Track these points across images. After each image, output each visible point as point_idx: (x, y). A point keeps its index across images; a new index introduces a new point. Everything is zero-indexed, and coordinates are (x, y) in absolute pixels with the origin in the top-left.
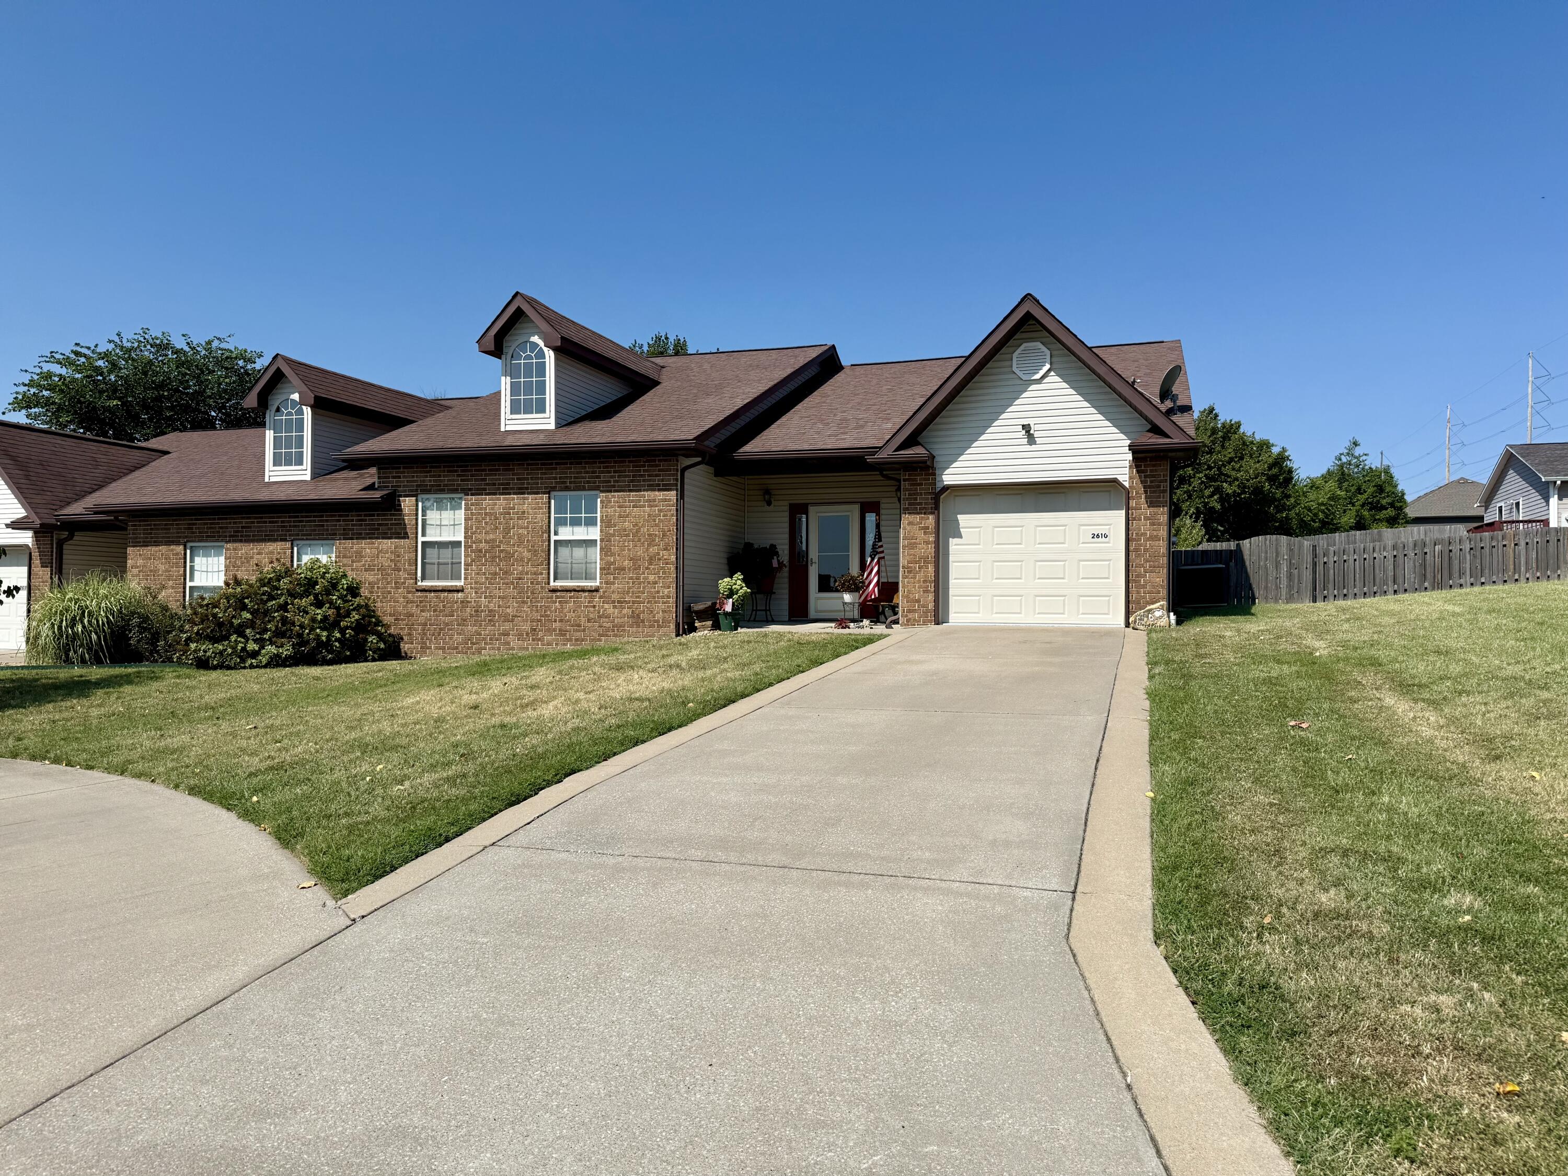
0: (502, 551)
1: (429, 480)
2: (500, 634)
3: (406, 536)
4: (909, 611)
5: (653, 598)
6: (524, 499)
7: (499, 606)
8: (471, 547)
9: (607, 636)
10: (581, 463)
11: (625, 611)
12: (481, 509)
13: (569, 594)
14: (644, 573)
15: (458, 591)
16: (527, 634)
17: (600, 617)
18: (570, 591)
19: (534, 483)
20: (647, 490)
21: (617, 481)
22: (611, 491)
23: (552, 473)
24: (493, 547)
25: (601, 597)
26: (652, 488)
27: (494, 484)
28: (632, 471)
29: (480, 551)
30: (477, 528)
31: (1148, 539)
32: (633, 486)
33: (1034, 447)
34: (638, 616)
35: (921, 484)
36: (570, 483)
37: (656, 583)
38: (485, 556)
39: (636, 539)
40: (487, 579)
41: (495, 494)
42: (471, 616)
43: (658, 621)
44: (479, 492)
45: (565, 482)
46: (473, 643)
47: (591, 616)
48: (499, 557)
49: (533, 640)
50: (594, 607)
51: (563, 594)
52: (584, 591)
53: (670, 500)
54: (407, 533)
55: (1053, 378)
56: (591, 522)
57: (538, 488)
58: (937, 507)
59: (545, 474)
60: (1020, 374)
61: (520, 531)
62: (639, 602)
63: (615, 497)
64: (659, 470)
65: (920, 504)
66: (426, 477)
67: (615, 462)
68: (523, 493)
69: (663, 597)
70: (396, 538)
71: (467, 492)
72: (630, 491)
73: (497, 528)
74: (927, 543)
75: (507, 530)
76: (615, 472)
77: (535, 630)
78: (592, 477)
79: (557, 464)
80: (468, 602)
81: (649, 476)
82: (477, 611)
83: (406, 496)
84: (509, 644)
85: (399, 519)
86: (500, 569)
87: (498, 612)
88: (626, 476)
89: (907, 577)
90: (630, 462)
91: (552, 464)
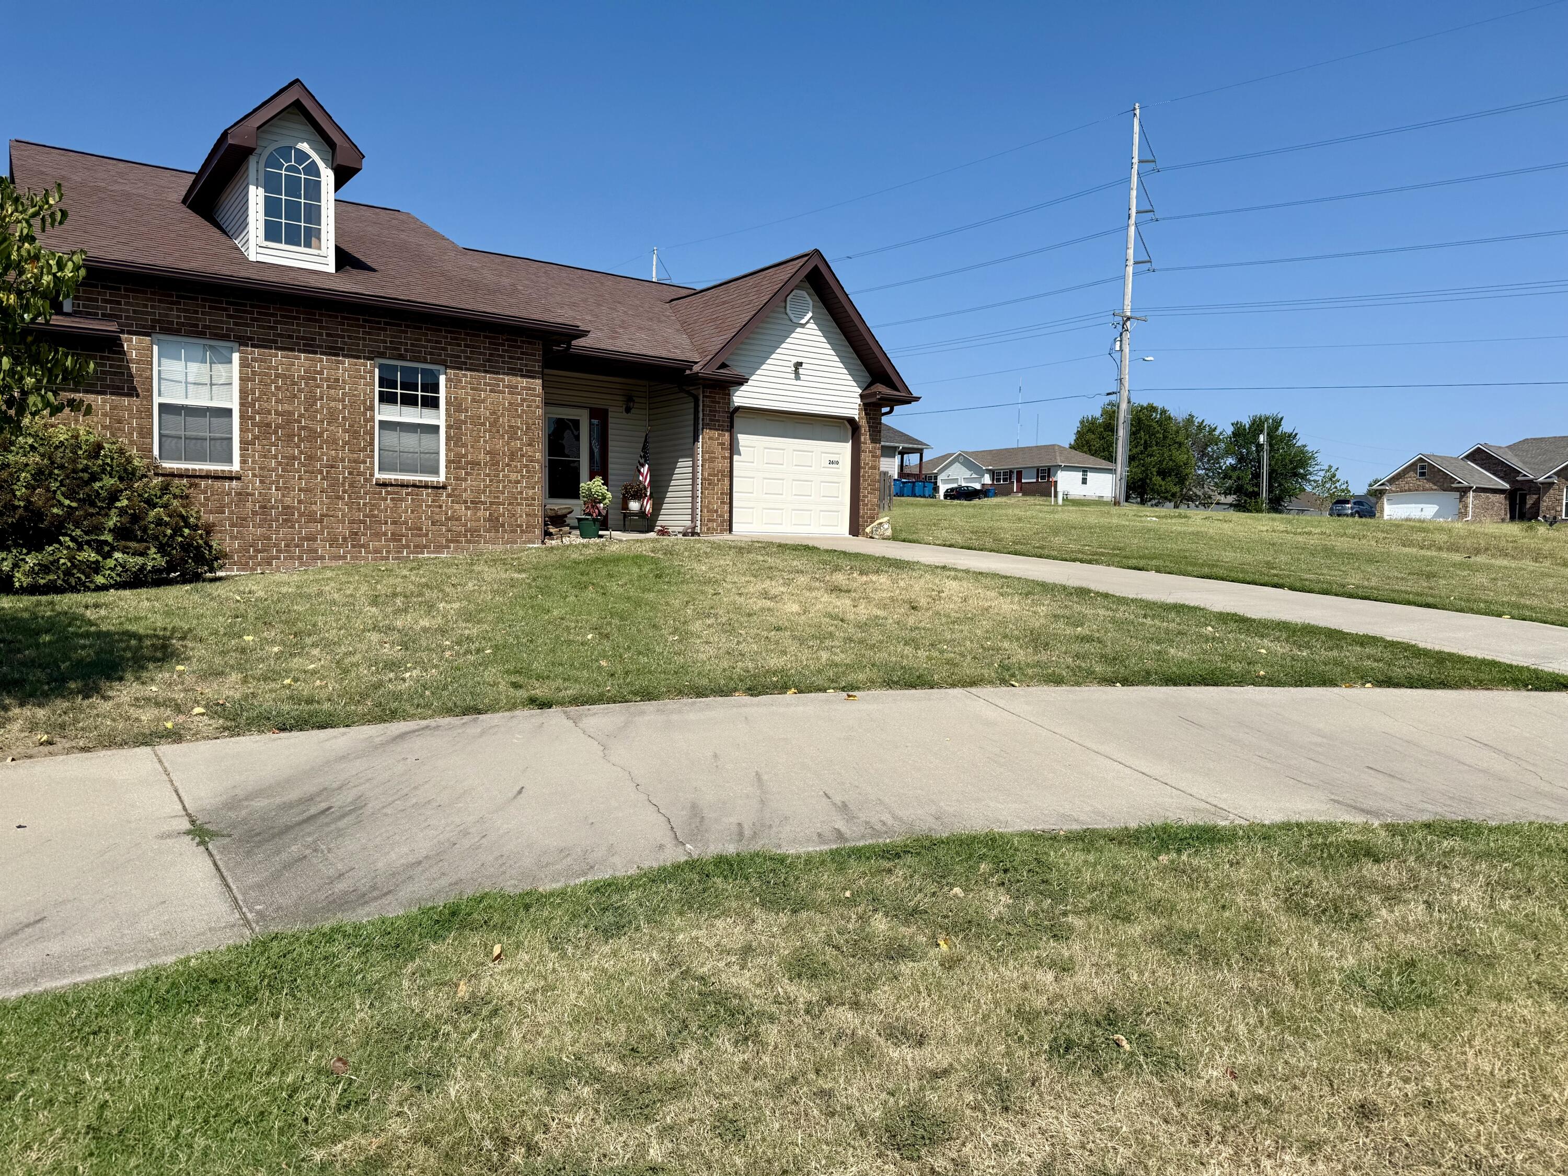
0: (304, 428)
1: (175, 316)
2: (302, 539)
3: (132, 392)
4: (709, 520)
5: (513, 500)
6: (338, 362)
7: (300, 502)
8: (253, 418)
9: (458, 542)
10: (421, 328)
11: (480, 513)
12: (269, 368)
13: (404, 491)
14: (503, 470)
15: (231, 479)
16: (345, 539)
17: (448, 519)
18: (407, 486)
19: (352, 344)
20: (508, 374)
21: (469, 358)
22: (461, 369)
23: (379, 335)
24: (289, 422)
25: (449, 496)
26: (513, 372)
27: (291, 337)
28: (489, 349)
29: (268, 425)
30: (263, 393)
31: (870, 468)
32: (490, 366)
33: (798, 383)
34: (497, 519)
35: (719, 403)
36: (406, 350)
37: (518, 482)
38: (276, 433)
39: (494, 430)
40: (280, 464)
41: (292, 350)
42: (255, 513)
43: (520, 526)
44: (264, 344)
45: (399, 349)
46: (257, 551)
47: (437, 517)
48: (299, 435)
49: (353, 546)
50: (441, 507)
51: (396, 489)
52: (426, 487)
53: (534, 390)
54: (135, 389)
55: (812, 325)
56: (432, 403)
57: (358, 351)
58: (732, 426)
59: (369, 333)
60: (792, 316)
61: (333, 404)
62: (499, 504)
63: (467, 377)
64: (522, 353)
65: (718, 421)
66: (172, 309)
67: (467, 334)
68: (337, 355)
69: (527, 499)
70: (112, 394)
71: (243, 341)
72: (486, 372)
73: (295, 396)
74: (724, 458)
75: (311, 400)
76: (466, 346)
77: (356, 534)
78: (436, 348)
79: (386, 323)
80: (248, 494)
81: (510, 357)
82: (265, 507)
83: (130, 333)
84: (316, 551)
85: (120, 367)
86: (301, 452)
87: (299, 510)
88: (481, 353)
89: (707, 489)
90: (485, 337)
91: (379, 323)
